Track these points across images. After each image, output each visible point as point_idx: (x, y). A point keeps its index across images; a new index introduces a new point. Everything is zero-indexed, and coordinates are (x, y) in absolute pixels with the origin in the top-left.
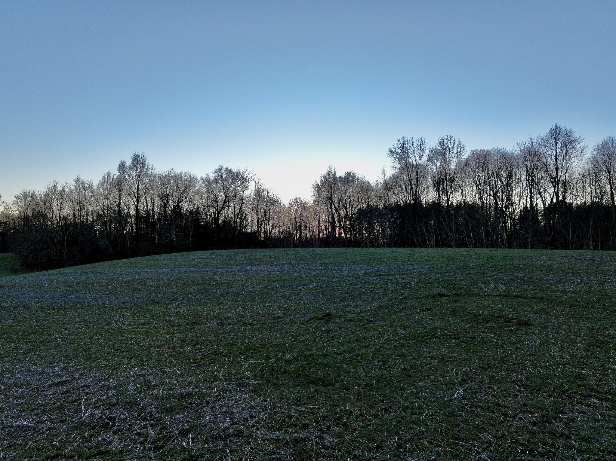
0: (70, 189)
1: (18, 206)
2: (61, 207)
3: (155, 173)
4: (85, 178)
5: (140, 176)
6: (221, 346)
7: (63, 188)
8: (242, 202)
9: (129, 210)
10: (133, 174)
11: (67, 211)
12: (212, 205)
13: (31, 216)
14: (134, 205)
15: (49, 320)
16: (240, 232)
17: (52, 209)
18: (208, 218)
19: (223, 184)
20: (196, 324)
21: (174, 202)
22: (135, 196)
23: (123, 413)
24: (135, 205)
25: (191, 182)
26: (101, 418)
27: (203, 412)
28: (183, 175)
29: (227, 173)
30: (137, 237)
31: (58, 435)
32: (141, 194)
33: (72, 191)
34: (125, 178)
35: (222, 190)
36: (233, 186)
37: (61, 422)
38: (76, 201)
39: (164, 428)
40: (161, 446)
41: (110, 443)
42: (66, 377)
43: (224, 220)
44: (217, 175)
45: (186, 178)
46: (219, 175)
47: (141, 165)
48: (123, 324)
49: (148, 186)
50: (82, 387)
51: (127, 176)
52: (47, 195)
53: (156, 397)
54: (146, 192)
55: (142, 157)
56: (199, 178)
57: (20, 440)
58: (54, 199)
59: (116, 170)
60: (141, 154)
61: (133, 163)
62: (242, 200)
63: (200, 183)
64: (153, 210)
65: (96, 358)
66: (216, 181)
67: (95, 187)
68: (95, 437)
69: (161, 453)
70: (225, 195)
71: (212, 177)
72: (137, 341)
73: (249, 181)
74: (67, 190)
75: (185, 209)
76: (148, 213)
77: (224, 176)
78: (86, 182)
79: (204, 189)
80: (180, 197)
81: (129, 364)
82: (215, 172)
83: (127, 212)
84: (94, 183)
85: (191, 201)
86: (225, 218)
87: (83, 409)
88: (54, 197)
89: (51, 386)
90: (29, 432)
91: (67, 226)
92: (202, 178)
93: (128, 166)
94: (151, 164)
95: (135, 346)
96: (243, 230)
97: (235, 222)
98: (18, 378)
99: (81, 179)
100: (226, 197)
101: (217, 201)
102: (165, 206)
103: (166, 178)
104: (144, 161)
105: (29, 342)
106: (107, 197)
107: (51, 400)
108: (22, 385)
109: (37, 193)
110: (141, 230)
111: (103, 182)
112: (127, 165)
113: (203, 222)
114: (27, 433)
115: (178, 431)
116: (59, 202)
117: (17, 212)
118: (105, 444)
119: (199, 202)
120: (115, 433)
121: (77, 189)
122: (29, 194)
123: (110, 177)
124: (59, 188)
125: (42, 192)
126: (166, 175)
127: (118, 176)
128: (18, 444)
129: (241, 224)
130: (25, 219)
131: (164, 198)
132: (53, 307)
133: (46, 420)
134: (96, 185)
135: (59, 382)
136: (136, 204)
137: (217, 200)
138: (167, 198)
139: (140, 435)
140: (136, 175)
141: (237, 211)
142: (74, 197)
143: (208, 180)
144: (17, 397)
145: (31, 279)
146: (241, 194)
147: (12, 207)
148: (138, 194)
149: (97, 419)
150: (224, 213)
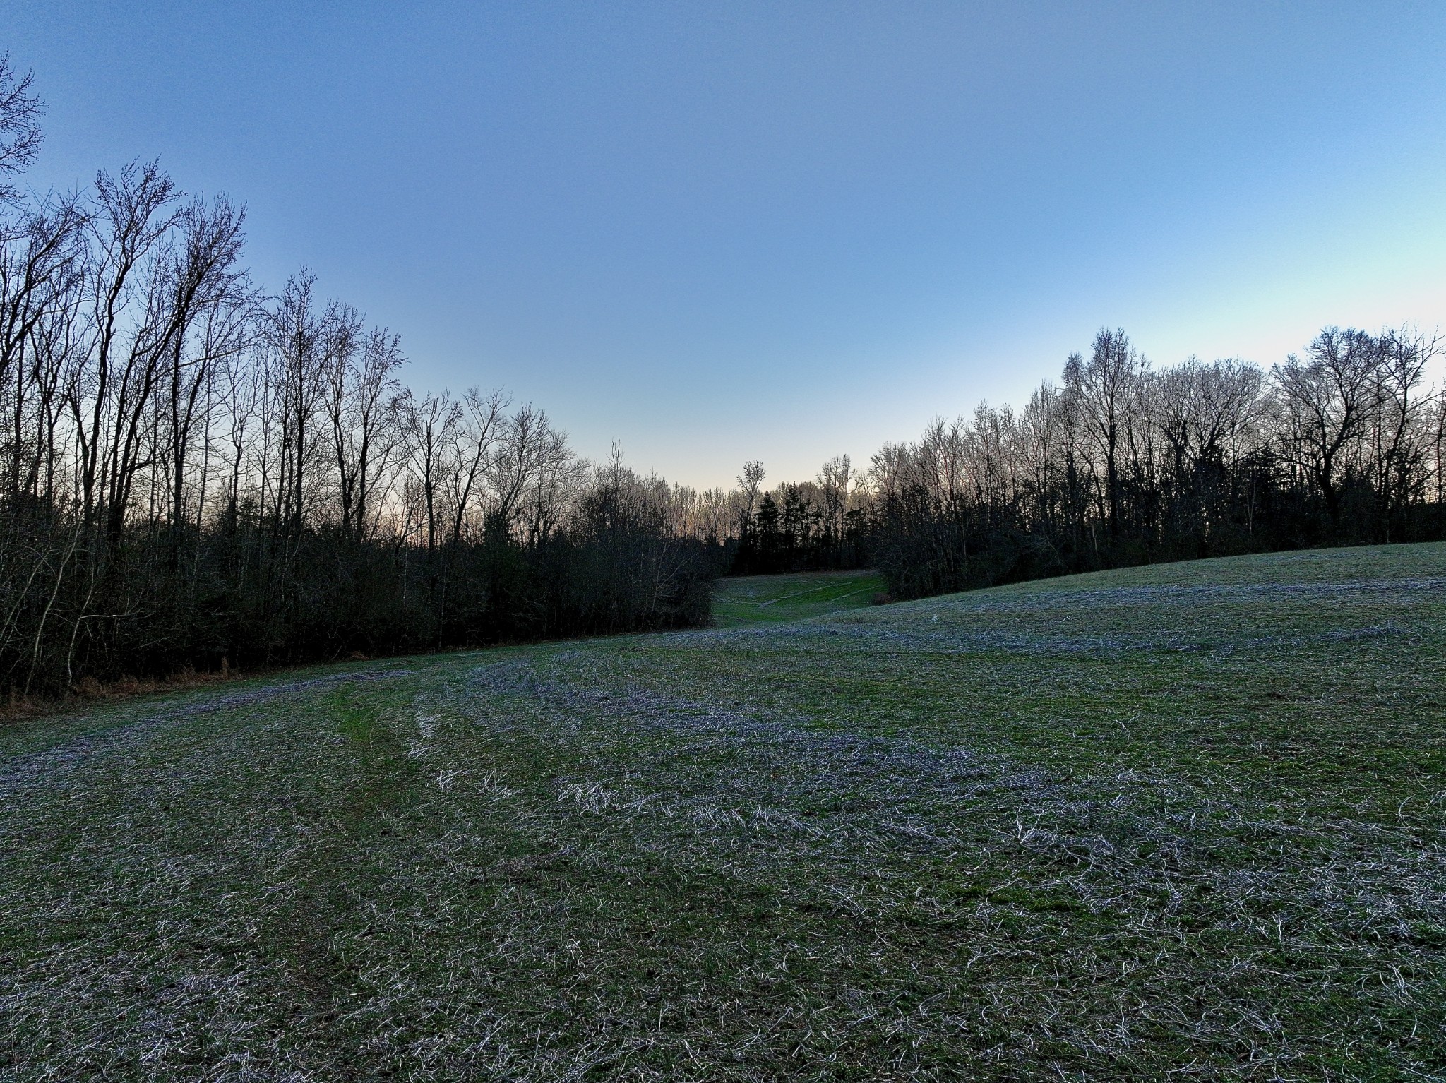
0: (968, 433)
1: (877, 476)
2: (953, 471)
3: (1150, 372)
4: (997, 406)
5: (1114, 385)
6: (1355, 746)
7: (955, 431)
8: (1403, 417)
9: (1092, 466)
10: (1098, 381)
11: (965, 480)
12: (1309, 436)
13: (901, 494)
14: (1104, 455)
15: (943, 676)
16: (1398, 502)
17: (937, 476)
18: (1298, 472)
19: (1340, 375)
20: (1279, 697)
21: (1201, 438)
22: (1105, 433)
23: (1104, 846)
24: (1106, 454)
25: (1244, 381)
26: (1057, 846)
27: (1312, 875)
28: (1223, 367)
29: (1350, 344)
30: (1114, 527)
31: (975, 861)
32: (1119, 427)
33: (971, 436)
34: (1080, 392)
35: (1338, 393)
36: (1372, 376)
37: (978, 840)
38: (982, 456)
39: (1206, 889)
40: (1201, 922)
41: (1081, 895)
42: (984, 769)
43: (1347, 473)
44: (1321, 353)
45: (1230, 374)
46: (1324, 352)
47: (1116, 359)
48: (1094, 690)
49: (1134, 405)
50: (1014, 789)
51: (1084, 388)
52: (926, 448)
53: (1183, 828)
54: (1130, 421)
55: (1118, 339)
56: (1267, 369)
57: (907, 856)
58: (939, 455)
59: (1061, 380)
60: (1114, 332)
61: (1097, 357)
62: (1404, 412)
63: (1271, 380)
64: (1150, 463)
65: (1038, 744)
66: (1316, 370)
67: (1017, 422)
68: (1047, 878)
69: (1201, 936)
70: (1347, 407)
71: (1305, 360)
72: (1127, 720)
73: (1425, 356)
74: (962, 433)
75: (1231, 453)
76: (1138, 470)
77: (1341, 353)
78: (999, 413)
79: (1283, 397)
80: (1217, 424)
81: (1112, 760)
82: (1314, 347)
83: (1089, 473)
84: (1014, 414)
85: (1247, 430)
86: (1350, 467)
87: (1020, 828)
88: (938, 451)
89: (955, 779)
90: (922, 846)
91: (967, 513)
92: (1275, 367)
93: (1086, 365)
94: (1139, 353)
95: (1124, 730)
96: (1411, 498)
97: (1382, 475)
98: (897, 759)
99: (989, 408)
100: (1349, 409)
101: (1321, 425)
102: (1179, 450)
103: (1177, 382)
104: (1123, 348)
105: (911, 708)
106: (1044, 441)
107: (957, 801)
108: (903, 771)
109: (908, 448)
110: (1123, 512)
111: (1034, 408)
112: (1085, 362)
113: (1285, 483)
114: (920, 848)
115: (1244, 901)
116: (948, 460)
117: (877, 490)
118: (1070, 894)
119: (1268, 432)
120: (1089, 879)
121: (980, 429)
122: (895, 452)
123: (1047, 395)
124: (948, 432)
125: (917, 444)
126: (1177, 373)
127: (1066, 390)
128: (905, 862)
129: (1402, 481)
130: (891, 503)
131: (1176, 431)
132: (950, 654)
133: (950, 833)
134: (1018, 417)
135: (970, 776)
136: (1108, 450)
137: (1322, 420)
138: (1184, 428)
139: (1146, 891)
140: (1105, 384)
141: (1386, 446)
142: (977, 449)
143: (1293, 371)
144: (897, 790)
145: (907, 610)
146: (1398, 397)
147: (868, 480)
148: (1113, 427)
149: (1051, 848)
150: (1342, 456)
